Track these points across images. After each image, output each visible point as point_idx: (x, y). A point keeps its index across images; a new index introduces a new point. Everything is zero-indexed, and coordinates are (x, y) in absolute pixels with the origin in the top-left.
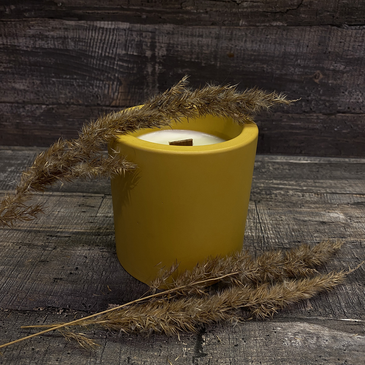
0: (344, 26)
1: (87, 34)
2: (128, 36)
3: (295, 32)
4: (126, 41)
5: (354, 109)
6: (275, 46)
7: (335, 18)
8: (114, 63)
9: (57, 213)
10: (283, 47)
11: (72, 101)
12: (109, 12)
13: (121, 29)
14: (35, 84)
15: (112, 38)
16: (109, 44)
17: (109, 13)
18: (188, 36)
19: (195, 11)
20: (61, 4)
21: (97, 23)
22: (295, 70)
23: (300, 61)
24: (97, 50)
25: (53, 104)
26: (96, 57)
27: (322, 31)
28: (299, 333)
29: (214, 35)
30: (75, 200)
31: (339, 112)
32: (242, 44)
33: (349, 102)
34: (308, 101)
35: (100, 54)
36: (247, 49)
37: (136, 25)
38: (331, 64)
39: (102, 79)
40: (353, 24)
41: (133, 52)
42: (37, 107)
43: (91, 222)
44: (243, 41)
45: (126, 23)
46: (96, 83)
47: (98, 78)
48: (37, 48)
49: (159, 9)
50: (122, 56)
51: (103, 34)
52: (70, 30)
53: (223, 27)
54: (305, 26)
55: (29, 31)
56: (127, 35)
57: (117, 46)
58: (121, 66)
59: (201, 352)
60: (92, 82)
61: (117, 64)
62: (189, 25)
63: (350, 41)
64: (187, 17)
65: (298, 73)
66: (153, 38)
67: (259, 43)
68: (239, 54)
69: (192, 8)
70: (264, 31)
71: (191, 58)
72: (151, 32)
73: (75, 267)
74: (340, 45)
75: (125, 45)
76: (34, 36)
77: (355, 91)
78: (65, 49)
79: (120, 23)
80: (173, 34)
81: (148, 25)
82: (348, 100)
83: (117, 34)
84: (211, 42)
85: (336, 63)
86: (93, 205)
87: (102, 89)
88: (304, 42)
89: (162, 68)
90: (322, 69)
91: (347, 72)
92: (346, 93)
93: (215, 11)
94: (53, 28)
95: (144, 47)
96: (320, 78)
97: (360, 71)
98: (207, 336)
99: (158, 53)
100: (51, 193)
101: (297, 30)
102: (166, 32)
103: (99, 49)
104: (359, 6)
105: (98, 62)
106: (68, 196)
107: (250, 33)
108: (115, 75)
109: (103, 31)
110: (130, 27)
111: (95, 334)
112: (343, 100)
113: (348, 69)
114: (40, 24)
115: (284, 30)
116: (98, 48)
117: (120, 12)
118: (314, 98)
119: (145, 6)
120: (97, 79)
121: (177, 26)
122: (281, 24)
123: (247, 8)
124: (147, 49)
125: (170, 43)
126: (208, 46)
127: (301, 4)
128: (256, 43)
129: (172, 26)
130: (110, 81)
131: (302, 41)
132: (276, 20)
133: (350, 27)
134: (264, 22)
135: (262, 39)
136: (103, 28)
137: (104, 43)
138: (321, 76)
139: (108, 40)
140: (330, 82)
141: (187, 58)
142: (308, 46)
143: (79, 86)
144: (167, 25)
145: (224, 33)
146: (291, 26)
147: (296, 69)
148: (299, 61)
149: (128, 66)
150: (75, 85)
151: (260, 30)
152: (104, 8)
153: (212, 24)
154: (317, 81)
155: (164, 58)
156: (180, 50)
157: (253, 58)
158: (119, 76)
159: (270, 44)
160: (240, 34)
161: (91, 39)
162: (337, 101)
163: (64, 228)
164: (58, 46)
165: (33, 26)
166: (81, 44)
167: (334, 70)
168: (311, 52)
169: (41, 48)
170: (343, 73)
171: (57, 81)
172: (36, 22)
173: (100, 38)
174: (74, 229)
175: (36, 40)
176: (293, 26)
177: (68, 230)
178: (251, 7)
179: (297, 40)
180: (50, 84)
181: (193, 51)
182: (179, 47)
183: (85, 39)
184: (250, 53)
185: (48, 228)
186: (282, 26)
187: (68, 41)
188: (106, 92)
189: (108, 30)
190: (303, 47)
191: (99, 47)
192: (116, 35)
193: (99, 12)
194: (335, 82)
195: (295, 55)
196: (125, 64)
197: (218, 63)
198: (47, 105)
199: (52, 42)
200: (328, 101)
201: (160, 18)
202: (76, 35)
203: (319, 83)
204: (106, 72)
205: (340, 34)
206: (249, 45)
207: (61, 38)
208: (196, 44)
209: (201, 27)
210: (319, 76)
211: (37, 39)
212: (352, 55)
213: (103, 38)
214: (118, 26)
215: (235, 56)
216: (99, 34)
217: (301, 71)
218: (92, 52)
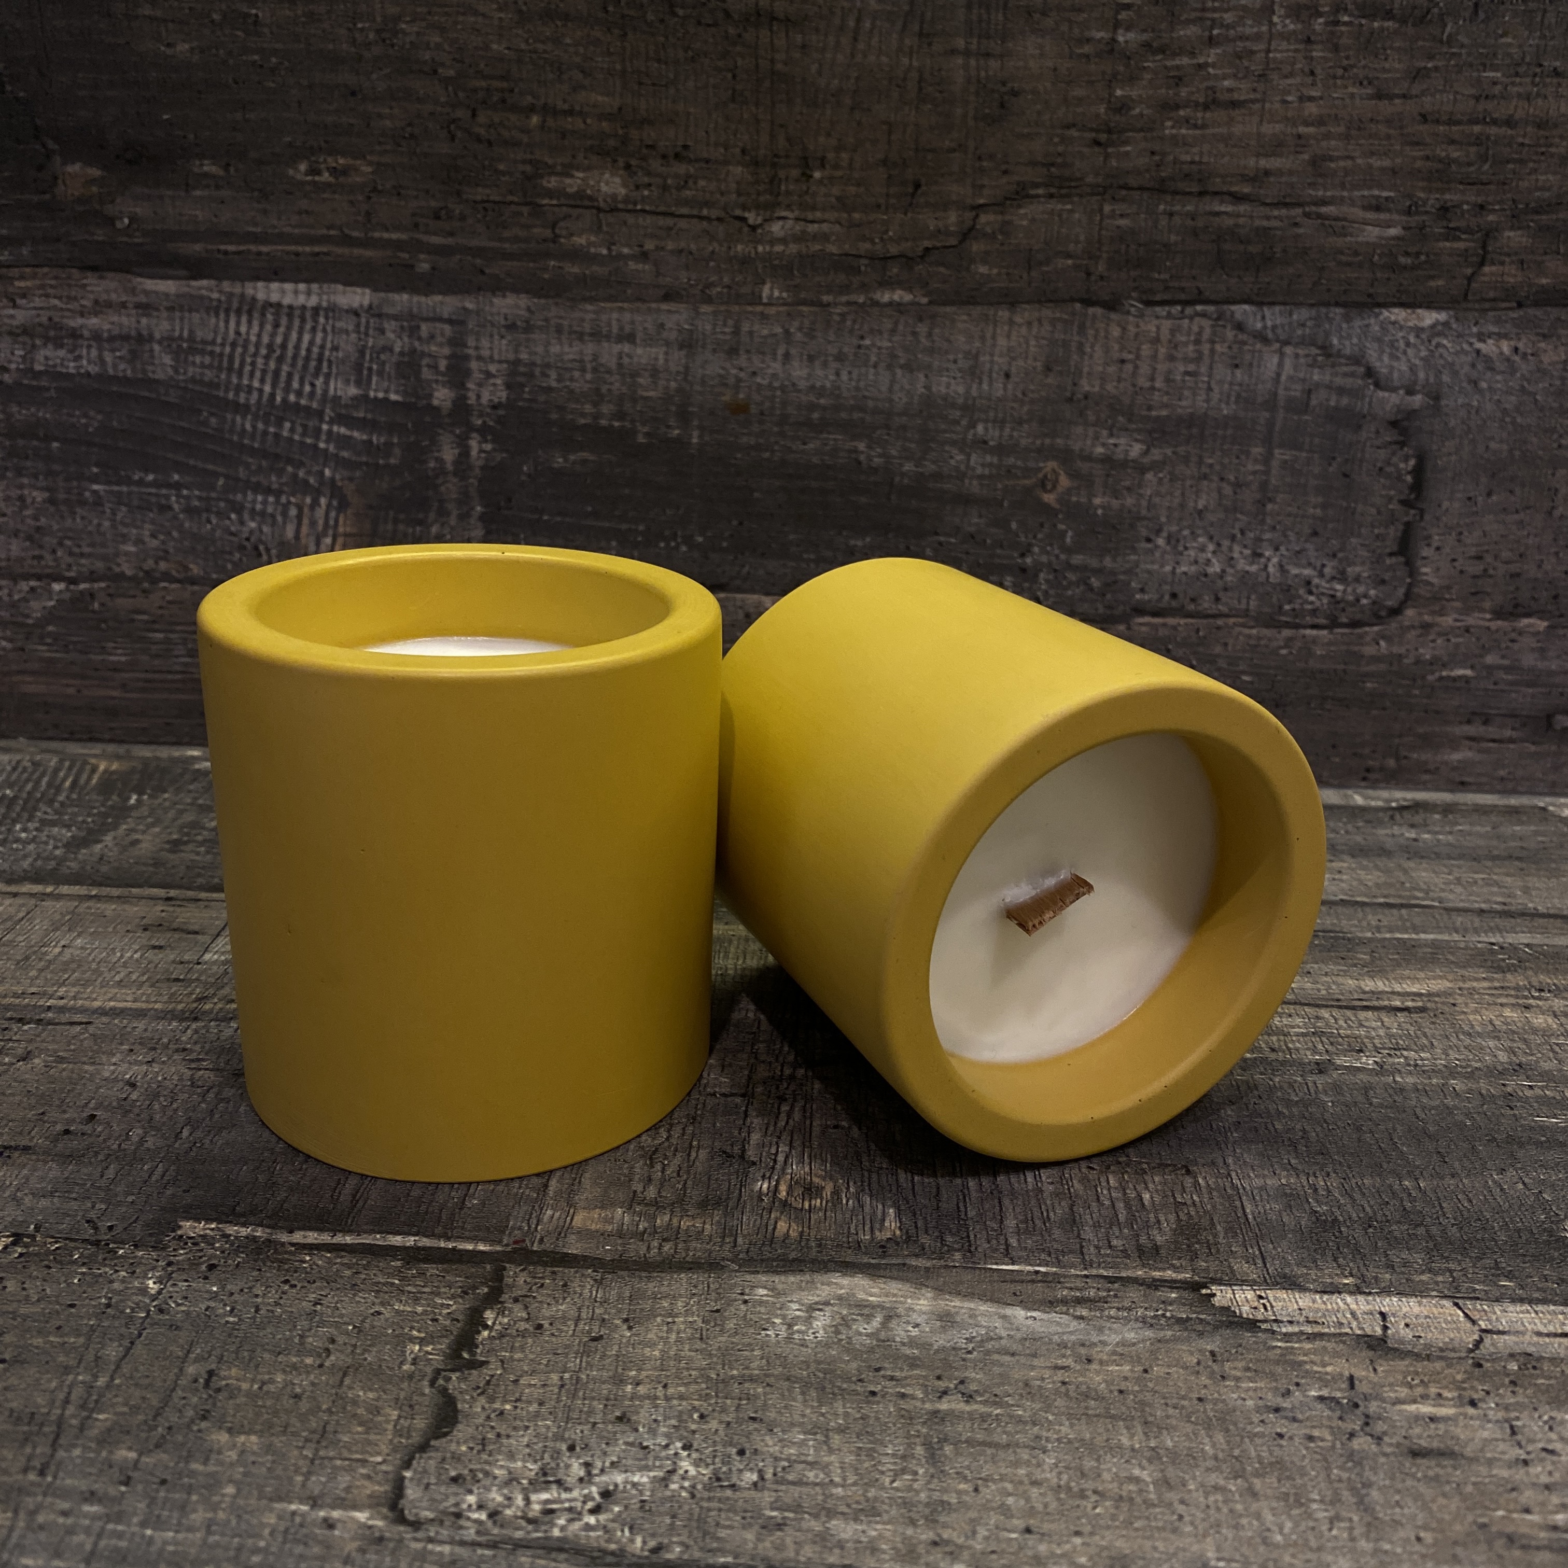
0: (1127, 307)
1: (222, 324)
2: (367, 334)
3: (960, 325)
4: (362, 352)
5: (1193, 600)
6: (894, 375)
7: (1093, 278)
8: (318, 431)
9: (57, 950)
10: (921, 376)
11: (163, 565)
12: (300, 249)
13: (341, 310)
14: (29, 501)
15: (312, 343)
16: (300, 363)
17: (297, 254)
18: (581, 336)
19: (605, 252)
20: (126, 221)
21: (255, 288)
22: (969, 460)
23: (986, 429)
24: (256, 384)
25: (92, 577)
26: (253, 409)
27: (1053, 322)
28: (827, 1303)
29: (673, 335)
30: (134, 910)
31: (1139, 611)
32: (776, 366)
33: (1173, 572)
34: (1024, 570)
35: (266, 397)
36: (794, 385)
37: (396, 297)
38: (1096, 438)
39: (275, 486)
40: (1158, 298)
41: (387, 391)
42: (33, 589)
43: (177, 980)
44: (779, 357)
45: (359, 290)
46: (254, 501)
47: (258, 484)
48: (37, 375)
49: (475, 242)
50: (346, 406)
51: (276, 325)
52: (157, 310)
53: (705, 308)
54: (991, 304)
55: (12, 312)
56: (362, 329)
57: (330, 367)
58: (344, 442)
59: (466, 1355)
60: (239, 497)
61: (330, 432)
62: (585, 299)
63: (1154, 357)
64: (576, 270)
65: (979, 471)
66: (457, 342)
67: (834, 365)
68: (767, 404)
69: (593, 238)
70: (849, 323)
71: (596, 417)
72: (450, 321)
73: (85, 1115)
74: (1121, 370)
75: (359, 367)
76: (26, 331)
77: (1193, 533)
78: (140, 376)
79: (340, 287)
80: (529, 328)
81: (438, 298)
82: (1168, 568)
83: (329, 328)
84: (666, 360)
85: (1111, 435)
86: (196, 928)
87: (274, 523)
88: (992, 362)
89: (494, 450)
90: (1066, 457)
91: (1156, 466)
92: (1161, 542)
93: (672, 252)
94: (96, 302)
95: (426, 374)
96: (1060, 489)
97: (1200, 462)
98: (501, 1313)
99: (479, 397)
100: (49, 889)
101: (965, 317)
102: (503, 322)
103: (262, 381)
104: (1173, 238)
105: (260, 426)
106: (109, 898)
107: (800, 329)
108: (322, 473)
109: (277, 315)
110: (376, 302)
111: (108, 1306)
112: (1149, 567)
113: (1156, 454)
114: (50, 291)
115: (921, 319)
116: (258, 374)
117: (339, 250)
118: (1044, 559)
119: (426, 233)
120: (257, 488)
121: (543, 301)
122: (908, 297)
123: (784, 241)
124: (437, 381)
125: (517, 362)
126: (655, 373)
127: (972, 229)
128: (825, 365)
129: (523, 301)
130: (304, 494)
131: (987, 358)
132: (887, 284)
133: (1149, 311)
134: (845, 289)
135: (846, 350)
136: (279, 305)
137: (280, 360)
138: (1064, 481)
139: (297, 347)
140: (1097, 501)
141: (583, 415)
142: (1007, 376)
143: (189, 511)
144: (504, 296)
145: (708, 327)
146: (944, 304)
147: (974, 458)
148: (980, 428)
149: (370, 442)
150: (176, 506)
151: (837, 318)
152: (281, 238)
153: (667, 297)
154: (1049, 498)
155: (501, 412)
156: (554, 384)
157: (816, 415)
158: (338, 477)
159: (875, 366)
160: (765, 332)
161: (234, 345)
162: (1129, 572)
163: (75, 998)
164: (115, 366)
165: (24, 296)
166: (198, 359)
167: (1107, 460)
168: (1020, 395)
169: (53, 374)
170: (1142, 470)
171: (112, 492)
172: (38, 282)
173: (266, 339)
174: (110, 1000)
175: (34, 346)
176: (952, 303)
177: (87, 1003)
178: (799, 238)
179: (967, 354)
180: (82, 503)
181: (604, 388)
182: (553, 375)
183: (213, 342)
184: (804, 398)
185: (15, 995)
186: (912, 303)
187: (152, 351)
188: (290, 532)
189: (297, 313)
190: (990, 377)
191: (264, 372)
192: (324, 330)
193: (265, 249)
194: (1115, 503)
195: (965, 408)
196: (356, 434)
197: (696, 433)
198: (72, 581)
199: (94, 353)
200: (1098, 572)
201: (482, 272)
202: (182, 329)
203: (1058, 506)
204: (289, 461)
205: (1116, 332)
206: (799, 372)
207: (126, 338)
208: (613, 364)
209: (626, 305)
210: (1057, 481)
211: (38, 342)
212: (1166, 406)
213: (279, 340)
214: (332, 298)
215: (754, 409)
216: (262, 326)
217: (991, 465)
218: (238, 389)
